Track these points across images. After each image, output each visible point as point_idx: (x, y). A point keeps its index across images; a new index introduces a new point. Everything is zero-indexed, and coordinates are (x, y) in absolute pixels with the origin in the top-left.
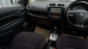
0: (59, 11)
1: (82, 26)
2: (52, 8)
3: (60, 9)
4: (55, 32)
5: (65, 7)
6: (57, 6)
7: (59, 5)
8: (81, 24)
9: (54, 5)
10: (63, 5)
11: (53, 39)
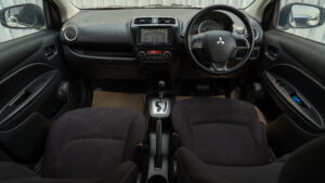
0: (162, 37)
1: (226, 69)
2: (144, 32)
3: (166, 32)
4: (161, 94)
5: (176, 25)
6: (155, 23)
7: (161, 20)
8: (221, 64)
9: (149, 20)
10: (172, 21)
11: (161, 112)
